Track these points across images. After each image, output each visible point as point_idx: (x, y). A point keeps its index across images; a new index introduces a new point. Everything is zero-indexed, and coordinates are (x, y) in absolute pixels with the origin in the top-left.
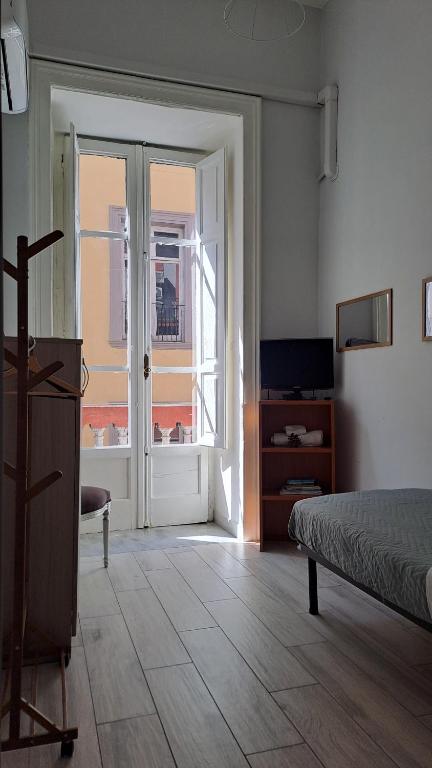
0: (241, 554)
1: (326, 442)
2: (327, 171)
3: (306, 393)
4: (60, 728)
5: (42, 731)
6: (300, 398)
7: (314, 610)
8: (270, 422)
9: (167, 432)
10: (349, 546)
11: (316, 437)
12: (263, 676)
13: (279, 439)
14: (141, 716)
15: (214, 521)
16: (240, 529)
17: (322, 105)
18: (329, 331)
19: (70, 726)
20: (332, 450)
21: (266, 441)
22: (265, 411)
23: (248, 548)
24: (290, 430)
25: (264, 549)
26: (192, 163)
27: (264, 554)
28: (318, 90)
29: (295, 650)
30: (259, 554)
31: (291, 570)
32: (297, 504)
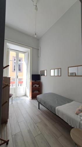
0: (29, 100)
1: (39, 86)
2: (39, 56)
3: (37, 81)
4: (6, 140)
5: (3, 142)
6: (36, 81)
7: (39, 109)
8: (33, 84)
9: (20, 84)
10: (45, 103)
11: (38, 86)
12: (34, 121)
13: (34, 86)
14: (18, 132)
15: (25, 95)
16: (29, 96)
17: (39, 49)
18: (39, 74)
19: (8, 140)
20: (40, 87)
21: (32, 86)
22: (32, 83)
23: (30, 99)
24: (35, 85)
25: (32, 99)
26: (24, 53)
27: (32, 100)
28: (38, 48)
29: (38, 116)
30: (31, 100)
31: (35, 102)
32: (37, 96)
